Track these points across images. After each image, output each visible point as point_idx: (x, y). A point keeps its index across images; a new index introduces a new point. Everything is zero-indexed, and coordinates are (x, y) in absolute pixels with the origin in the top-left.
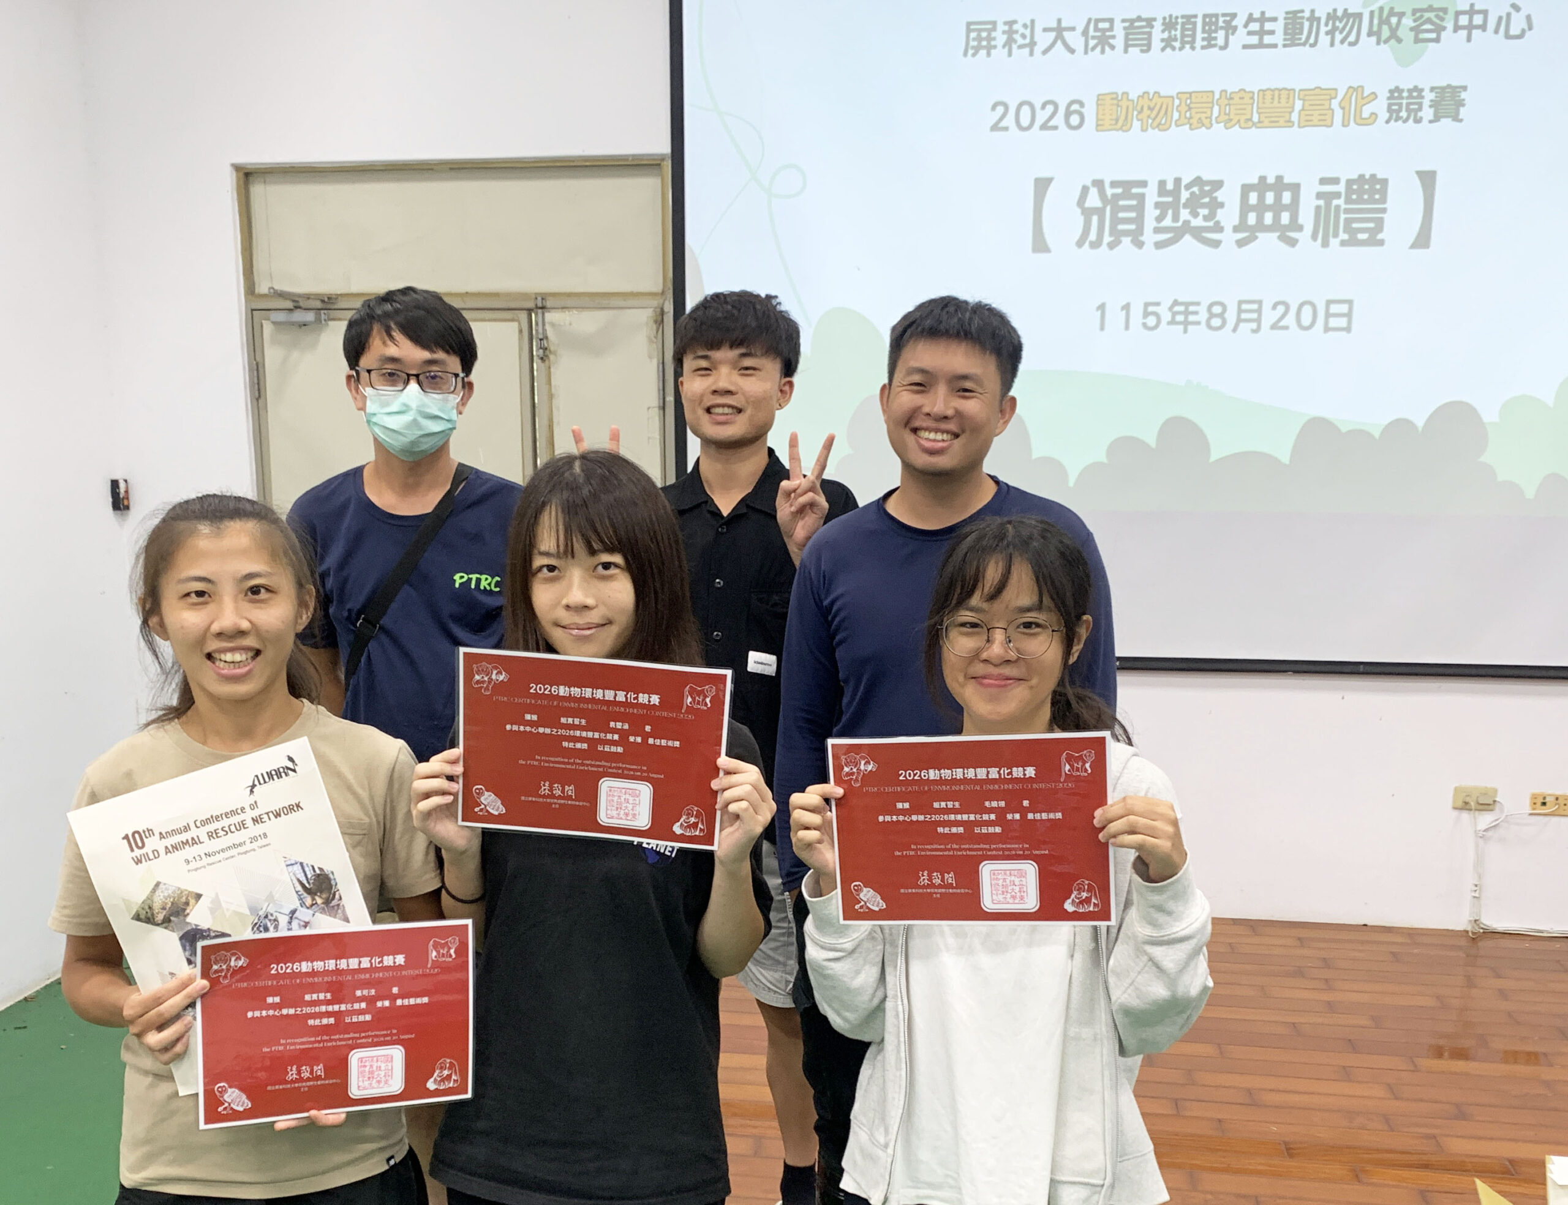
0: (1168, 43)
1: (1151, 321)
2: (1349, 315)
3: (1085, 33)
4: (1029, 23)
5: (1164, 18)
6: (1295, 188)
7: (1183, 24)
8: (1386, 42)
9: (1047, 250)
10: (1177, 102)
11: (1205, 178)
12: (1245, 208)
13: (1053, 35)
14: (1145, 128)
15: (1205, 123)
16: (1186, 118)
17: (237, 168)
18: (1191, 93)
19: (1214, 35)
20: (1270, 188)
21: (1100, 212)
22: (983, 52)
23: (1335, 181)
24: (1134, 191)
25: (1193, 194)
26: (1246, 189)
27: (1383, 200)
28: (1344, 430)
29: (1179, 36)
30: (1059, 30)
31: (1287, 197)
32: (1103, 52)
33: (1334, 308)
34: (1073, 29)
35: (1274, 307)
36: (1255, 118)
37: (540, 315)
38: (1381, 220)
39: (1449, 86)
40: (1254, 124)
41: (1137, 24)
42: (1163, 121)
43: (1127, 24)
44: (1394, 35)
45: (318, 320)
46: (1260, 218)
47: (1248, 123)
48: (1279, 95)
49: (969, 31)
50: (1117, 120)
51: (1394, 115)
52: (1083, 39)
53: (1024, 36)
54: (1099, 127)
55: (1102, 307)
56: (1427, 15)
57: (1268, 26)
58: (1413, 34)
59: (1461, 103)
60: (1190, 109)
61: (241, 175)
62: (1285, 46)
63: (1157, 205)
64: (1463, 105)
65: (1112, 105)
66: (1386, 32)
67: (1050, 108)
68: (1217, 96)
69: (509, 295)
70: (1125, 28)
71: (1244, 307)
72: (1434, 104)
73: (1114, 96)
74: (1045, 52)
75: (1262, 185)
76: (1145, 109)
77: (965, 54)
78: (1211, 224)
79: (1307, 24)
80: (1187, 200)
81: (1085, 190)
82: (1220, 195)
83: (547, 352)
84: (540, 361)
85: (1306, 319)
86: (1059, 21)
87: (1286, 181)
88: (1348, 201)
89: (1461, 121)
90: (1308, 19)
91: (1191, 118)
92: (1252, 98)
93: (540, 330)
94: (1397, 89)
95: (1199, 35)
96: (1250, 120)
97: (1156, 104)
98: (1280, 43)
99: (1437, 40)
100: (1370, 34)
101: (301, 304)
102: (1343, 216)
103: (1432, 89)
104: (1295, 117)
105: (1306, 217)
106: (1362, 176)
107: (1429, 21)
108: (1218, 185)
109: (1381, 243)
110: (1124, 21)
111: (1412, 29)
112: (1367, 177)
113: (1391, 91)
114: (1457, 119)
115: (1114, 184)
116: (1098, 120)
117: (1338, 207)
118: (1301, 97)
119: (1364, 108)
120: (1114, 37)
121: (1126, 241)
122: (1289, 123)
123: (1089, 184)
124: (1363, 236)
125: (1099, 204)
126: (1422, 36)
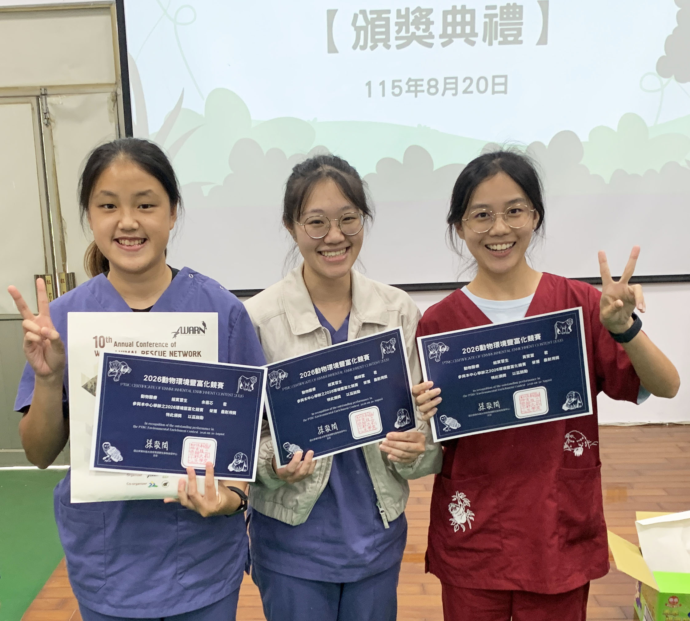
1: (397, 91)
2: (505, 84)
6: (472, 12)
9: (336, 51)
11: (423, 7)
12: (445, 24)
20: (459, 12)
21: (365, 29)
23: (494, 7)
24: (384, 16)
25: (416, 17)
26: (445, 13)
27: (521, 18)
31: (468, 18)
33: (497, 80)
35: (464, 81)
37: (44, 99)
38: (520, 29)
46: (454, 30)
55: (369, 84)
63: (397, 24)
71: (448, 81)
75: (454, 11)
78: (427, 34)
80: (413, 20)
81: (356, 16)
82: (431, 17)
83: (49, 121)
84: (45, 127)
85: (482, 87)
87: (467, 8)
88: (501, 19)
93: (45, 109)
102: (499, 28)
105: (479, 29)
106: (508, 4)
108: (430, 11)
109: (521, 42)
112: (511, 5)
115: (372, 12)
117: (496, 22)
121: (380, 45)
123: (358, 12)
124: (510, 39)
125: (364, 24)
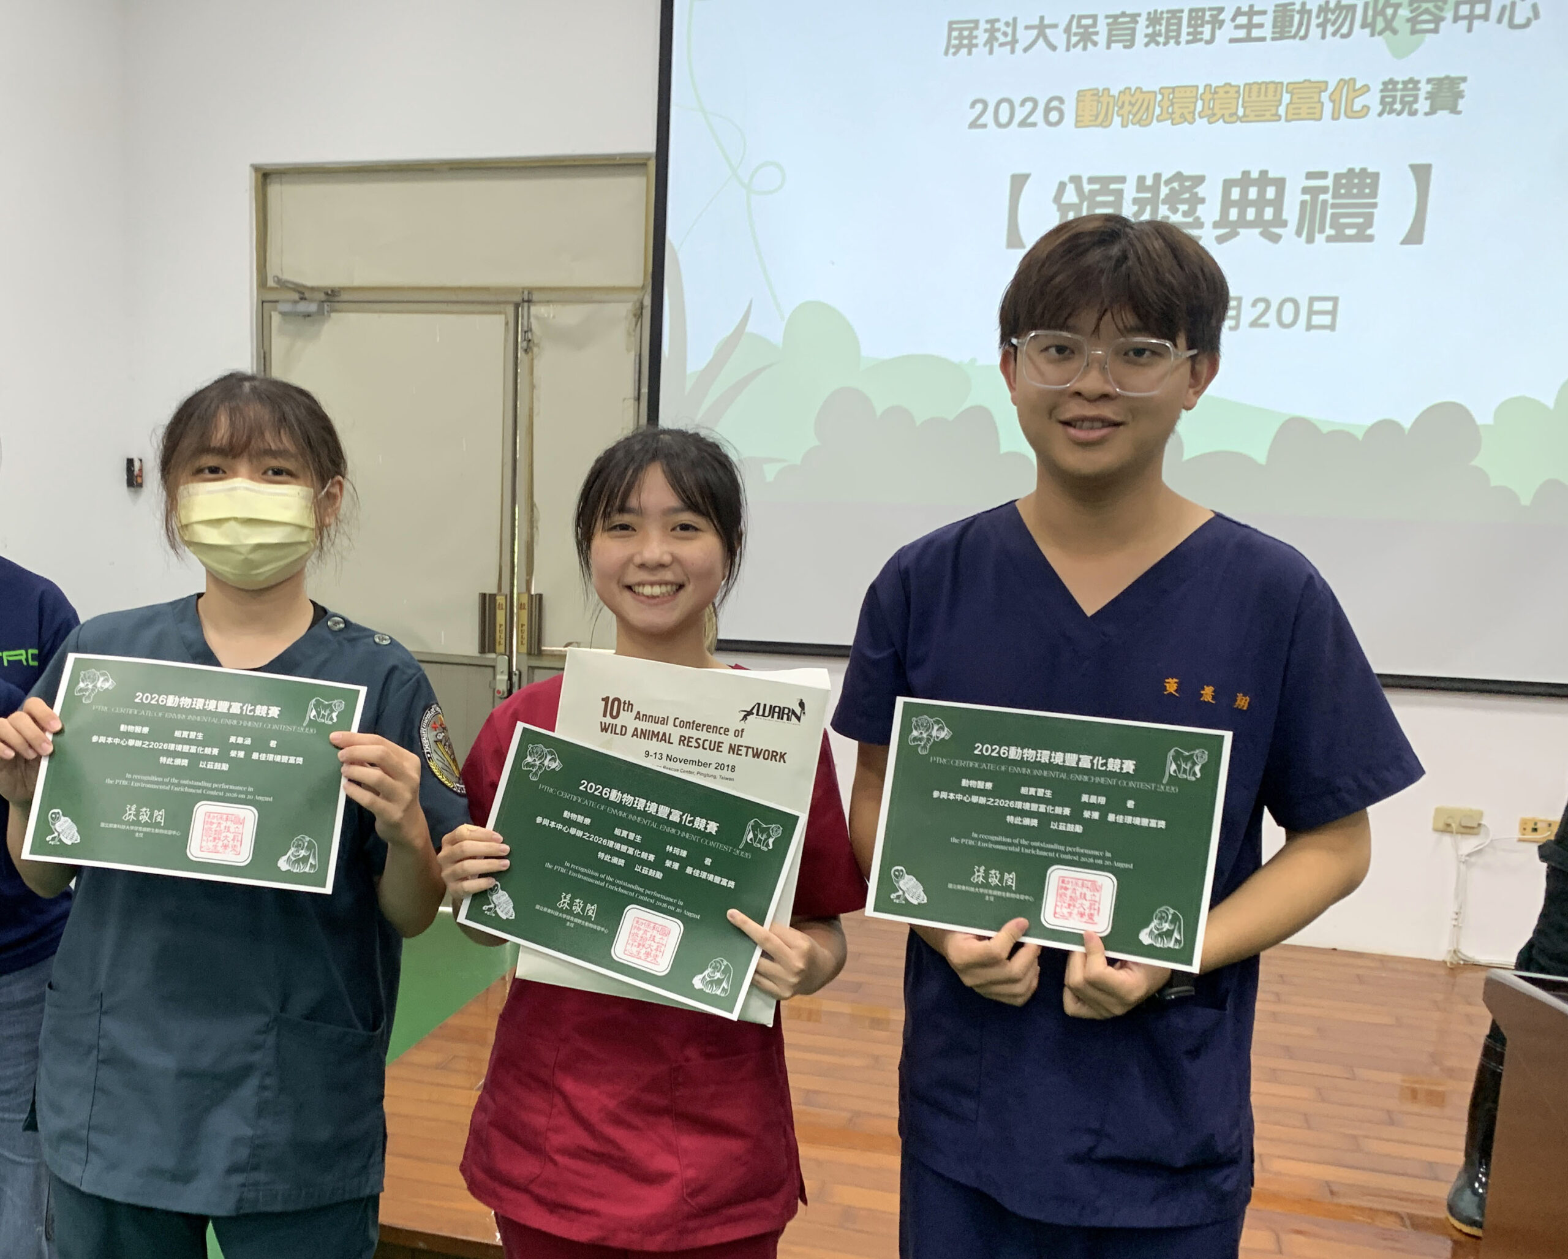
0: (1152, 39)
2: (1333, 313)
3: (1068, 30)
4: (1011, 21)
5: (1149, 13)
6: (1280, 184)
7: (1168, 19)
8: (1380, 33)
9: (1021, 246)
10: (1159, 97)
11: (1186, 173)
12: (1227, 203)
13: (1035, 32)
14: (1125, 123)
15: (1187, 118)
16: (1168, 112)
17: (256, 168)
18: (1174, 88)
19: (1200, 29)
20: (1254, 182)
21: (1077, 208)
22: (964, 51)
23: (1323, 175)
24: (1112, 186)
25: (1172, 189)
26: (1228, 184)
27: (1374, 195)
28: (1325, 430)
29: (1163, 31)
30: (1042, 28)
31: (1271, 193)
32: (1085, 48)
33: (1317, 306)
34: (1055, 26)
35: (1254, 304)
36: (1241, 112)
37: (526, 309)
38: (1372, 214)
39: (1447, 78)
40: (1240, 120)
41: (1121, 20)
42: (1144, 117)
43: (1110, 20)
44: (1389, 27)
45: (320, 312)
46: (1242, 214)
47: (1232, 118)
48: (1266, 88)
49: (951, 30)
50: (1097, 116)
51: (1388, 108)
52: (1065, 36)
53: (1005, 34)
54: (1079, 124)
56: (1425, 6)
57: (1256, 19)
58: (1409, 25)
59: (1460, 95)
60: (1172, 104)
61: (260, 176)
62: (1273, 39)
63: (1135, 201)
64: (1462, 97)
65: (1092, 101)
66: (1380, 24)
67: (1029, 106)
68: (1201, 90)
69: (498, 290)
70: (1108, 24)
72: (1430, 96)
73: (1095, 92)
74: (1026, 50)
75: (1245, 182)
76: (1127, 103)
77: (946, 53)
78: (1190, 220)
79: (1297, 18)
80: (1167, 196)
81: (1062, 186)
82: (1201, 191)
83: (531, 344)
84: (523, 353)
85: (1287, 317)
86: (1042, 18)
87: (1271, 175)
88: (1335, 196)
89: (1460, 113)
90: (1298, 12)
91: (1173, 113)
92: (1238, 92)
93: (526, 323)
94: (1391, 81)
95: (1185, 29)
96: (1236, 114)
97: (1137, 100)
98: (1269, 36)
99: (1436, 31)
100: (1363, 26)
101: (307, 295)
102: (1330, 211)
103: (1429, 81)
104: (1282, 111)
105: (1291, 212)
106: (1351, 170)
107: (1427, 11)
108: (1200, 180)
109: (1370, 238)
110: (1107, 17)
111: (1408, 20)
112: (1357, 170)
113: (1385, 84)
114: (1454, 110)
115: (1091, 180)
116: (1077, 116)
117: (1325, 202)
118: (1289, 90)
119: (1356, 100)
120: (1097, 33)
122: (1276, 117)
123: (1066, 180)
124: (1350, 232)
125: (1075, 200)
126: (1419, 27)
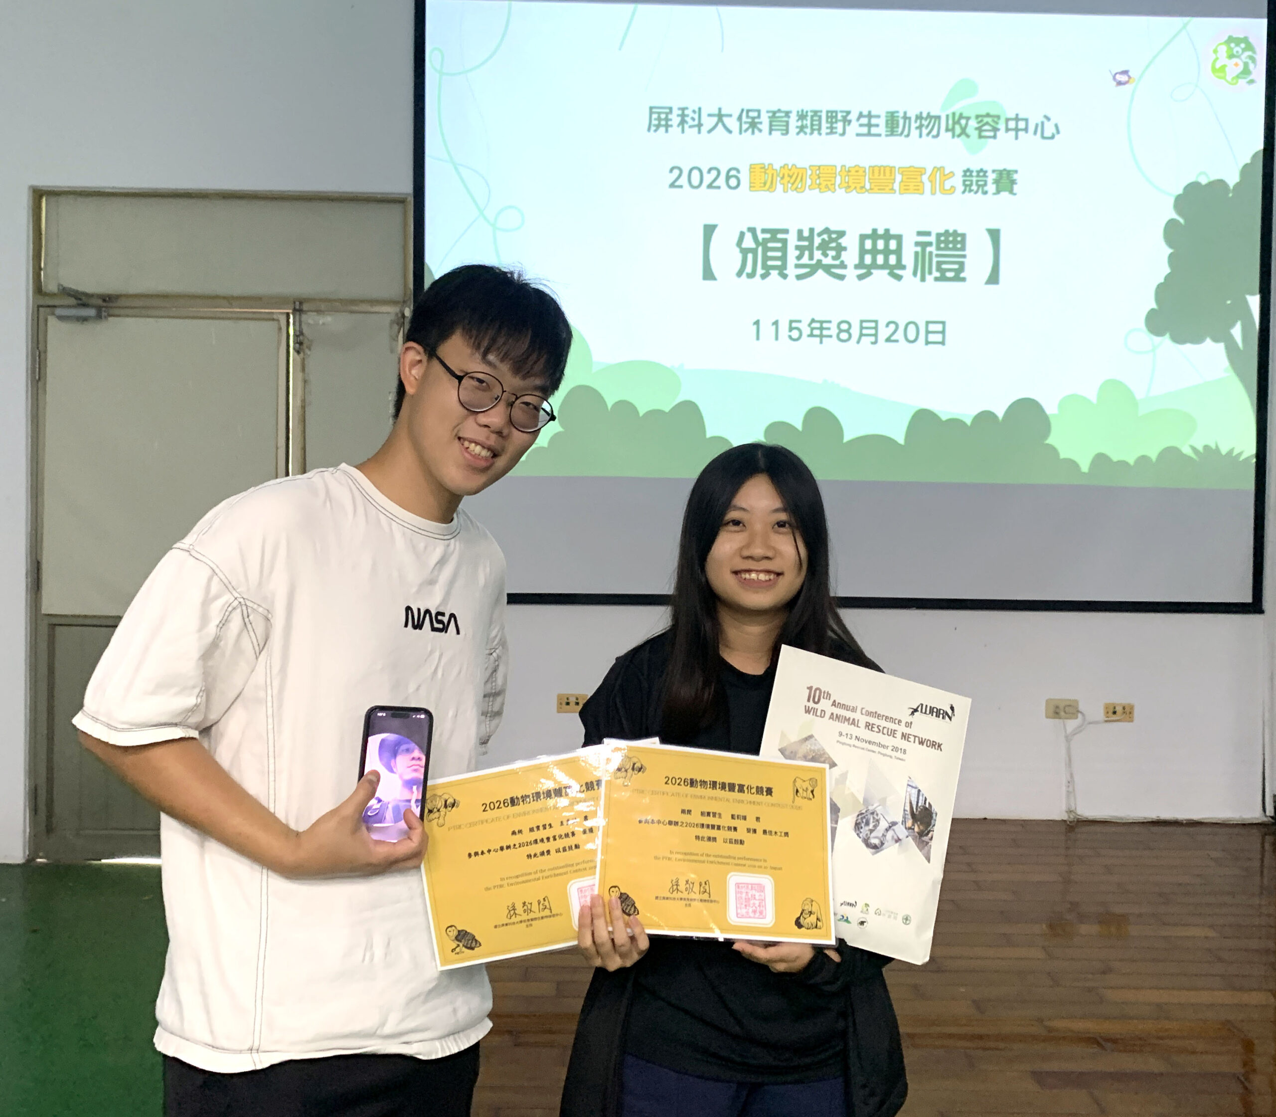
0: (802, 129)
1: (795, 334)
2: (943, 332)
3: (740, 118)
4: (697, 110)
5: (798, 112)
6: (899, 238)
7: (812, 117)
8: (959, 136)
9: (714, 278)
10: (809, 172)
11: (832, 228)
12: (863, 252)
13: (715, 119)
14: (786, 190)
15: (829, 188)
16: (816, 184)
17: (33, 188)
18: (819, 167)
19: (835, 125)
20: (881, 237)
21: (754, 251)
22: (662, 129)
23: (928, 234)
24: (780, 236)
25: (823, 240)
26: (863, 238)
27: (963, 248)
28: (944, 418)
29: (809, 125)
31: (893, 245)
32: (753, 133)
33: (932, 327)
34: (730, 116)
35: (887, 325)
36: (868, 186)
38: (963, 263)
39: (1005, 170)
40: (867, 191)
41: (778, 115)
43: (770, 114)
44: (964, 132)
45: (98, 316)
46: (874, 259)
47: (862, 190)
48: (884, 170)
49: (651, 113)
50: (765, 184)
51: (968, 189)
52: (738, 124)
53: (693, 119)
54: (752, 187)
55: (757, 323)
56: (986, 120)
57: (874, 121)
58: (977, 132)
59: (1013, 182)
60: (819, 177)
61: (36, 193)
62: (887, 135)
63: (797, 247)
64: (1016, 184)
65: (761, 172)
66: (958, 130)
67: (714, 173)
68: (839, 169)
70: (769, 117)
71: (865, 325)
72: (997, 182)
73: (763, 166)
74: (710, 131)
75: (874, 235)
76: (786, 175)
77: (649, 130)
79: (901, 122)
80: (820, 244)
81: (742, 235)
82: (843, 241)
85: (911, 335)
87: (892, 232)
88: (938, 248)
89: (1015, 194)
90: (902, 118)
91: (820, 184)
92: (865, 171)
94: (968, 170)
95: (824, 125)
96: (864, 187)
97: (794, 173)
98: (883, 133)
99: (995, 137)
100: (947, 130)
101: (87, 301)
102: (935, 260)
103: (994, 171)
104: (896, 186)
105: (908, 259)
106: (947, 231)
107: (987, 123)
108: (842, 234)
109: (964, 279)
110: (768, 112)
111: (976, 129)
112: (951, 231)
113: (965, 172)
114: (1011, 192)
115: (764, 231)
116: (750, 183)
117: (931, 253)
118: (900, 172)
119: (946, 182)
120: (761, 123)
121: (774, 273)
122: (892, 190)
123: (745, 230)
124: (950, 275)
125: (753, 245)
126: (984, 134)
